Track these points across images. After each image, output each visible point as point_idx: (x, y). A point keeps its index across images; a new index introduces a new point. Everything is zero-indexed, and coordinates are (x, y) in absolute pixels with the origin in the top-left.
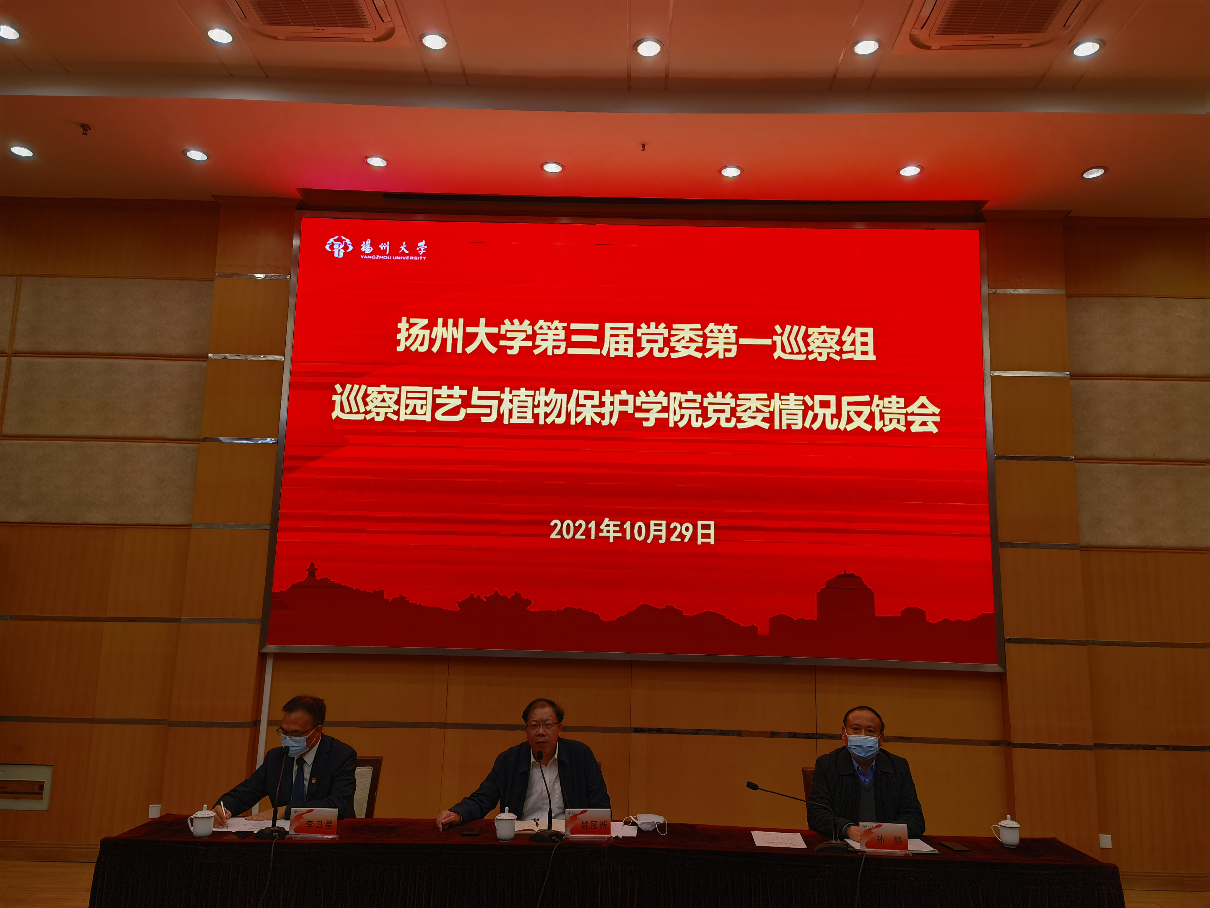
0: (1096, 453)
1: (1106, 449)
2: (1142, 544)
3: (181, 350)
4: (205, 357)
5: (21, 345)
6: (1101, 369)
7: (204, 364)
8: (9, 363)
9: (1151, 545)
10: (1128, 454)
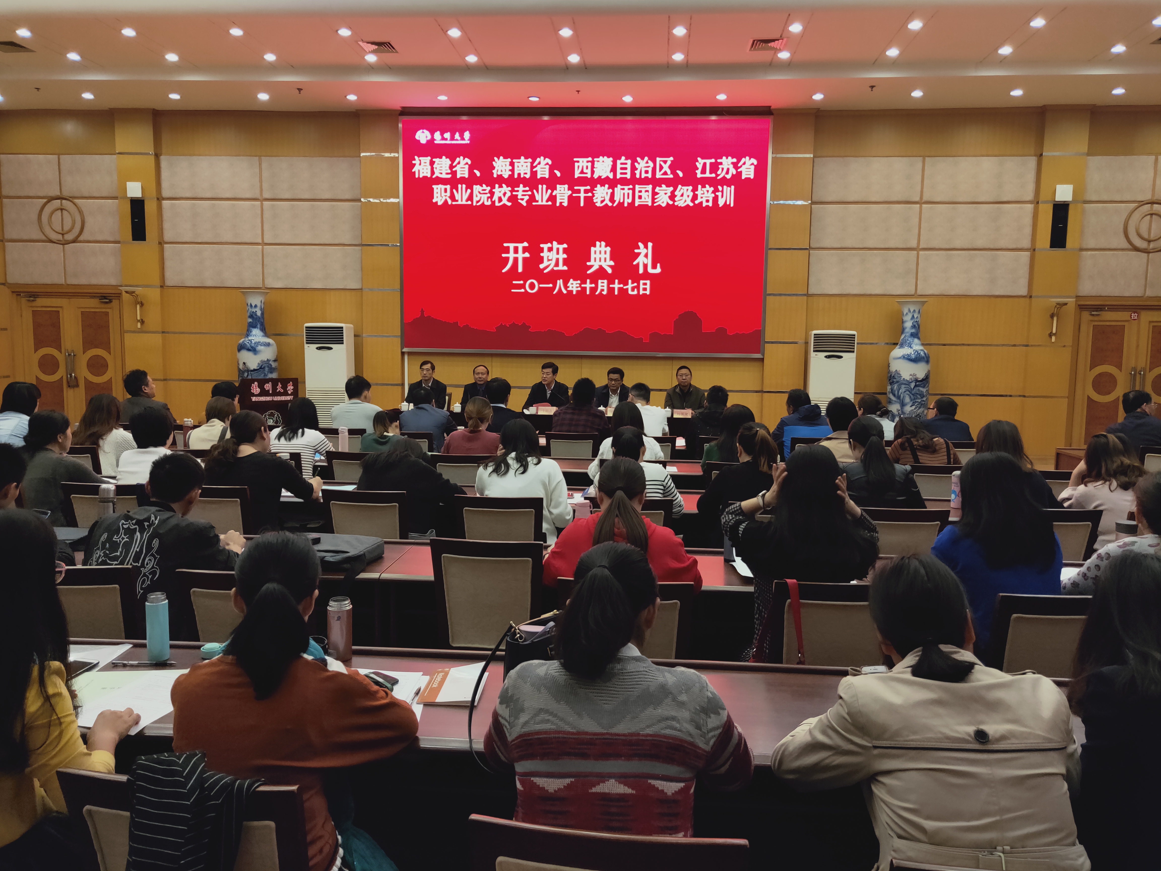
0: (822, 246)
1: (827, 243)
2: (840, 293)
3: (347, 197)
4: (360, 200)
5: (266, 195)
6: (830, 199)
7: (360, 204)
8: (262, 205)
9: (845, 293)
10: (839, 246)
